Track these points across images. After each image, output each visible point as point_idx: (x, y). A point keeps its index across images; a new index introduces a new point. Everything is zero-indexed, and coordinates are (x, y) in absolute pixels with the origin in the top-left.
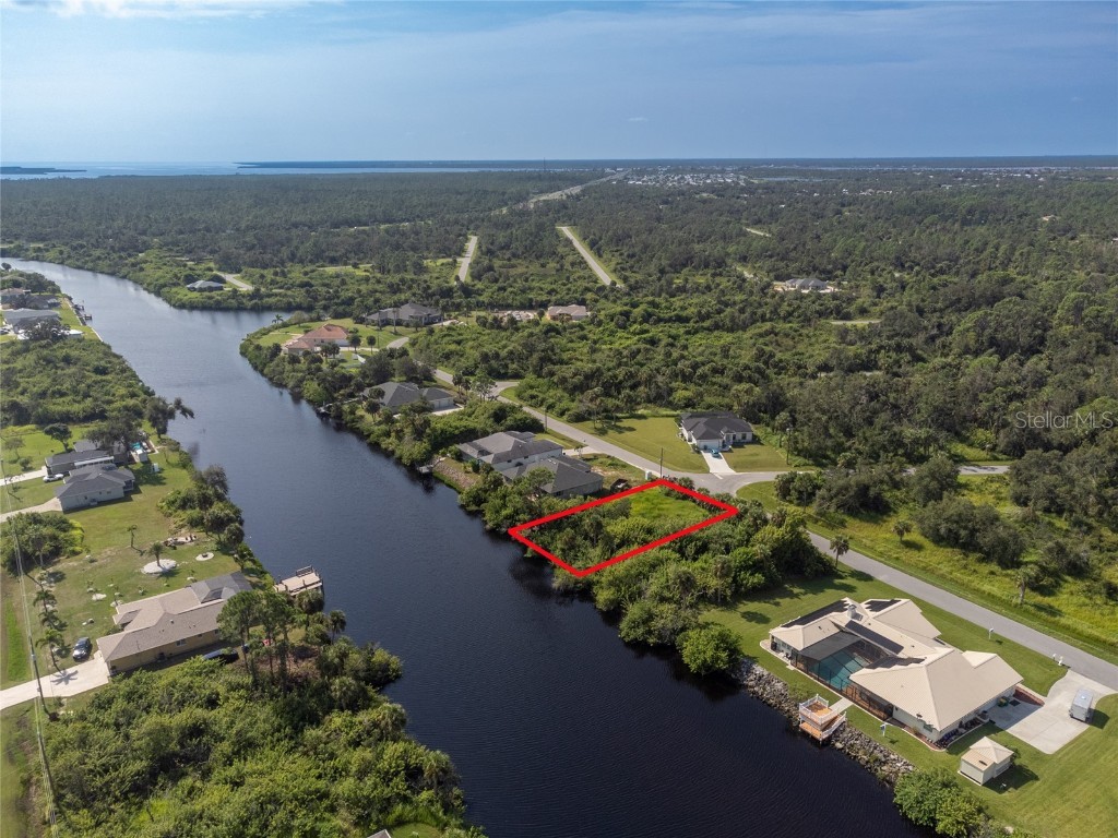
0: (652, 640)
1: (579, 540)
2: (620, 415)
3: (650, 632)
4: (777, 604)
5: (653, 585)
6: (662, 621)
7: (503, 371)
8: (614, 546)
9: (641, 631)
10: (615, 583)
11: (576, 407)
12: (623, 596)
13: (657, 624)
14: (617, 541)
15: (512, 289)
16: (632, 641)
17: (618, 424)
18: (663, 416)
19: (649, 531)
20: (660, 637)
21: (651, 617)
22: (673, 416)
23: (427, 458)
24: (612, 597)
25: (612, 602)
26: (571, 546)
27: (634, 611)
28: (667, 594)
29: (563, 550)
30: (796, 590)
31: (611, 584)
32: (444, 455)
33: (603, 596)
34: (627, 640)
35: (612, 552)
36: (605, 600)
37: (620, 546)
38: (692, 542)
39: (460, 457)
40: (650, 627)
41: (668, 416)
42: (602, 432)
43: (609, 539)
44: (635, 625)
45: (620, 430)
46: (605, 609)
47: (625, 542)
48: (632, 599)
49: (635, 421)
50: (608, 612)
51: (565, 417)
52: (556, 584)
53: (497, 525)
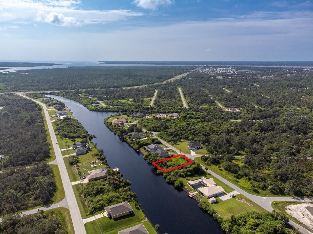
0: (170, 182)
1: (162, 165)
2: (177, 141)
5: (172, 173)
7: (156, 130)
9: (169, 180)
11: (168, 139)
12: (167, 175)
18: (186, 142)
19: (174, 164)
20: (172, 181)
21: (171, 178)
22: (188, 142)
23: (139, 149)
26: (161, 166)
27: (168, 177)
28: (174, 175)
29: (159, 167)
31: (166, 173)
32: (142, 148)
34: (167, 182)
35: (167, 168)
36: (165, 175)
37: (169, 167)
39: (144, 149)
42: (173, 145)
43: (167, 165)
45: (177, 144)
47: (170, 166)
48: (169, 175)
49: (180, 143)
50: (165, 177)
51: (166, 141)
52: (157, 172)
53: (149, 162)
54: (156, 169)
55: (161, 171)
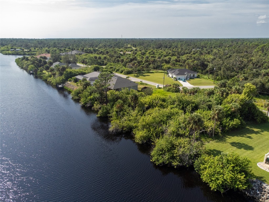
0: (175, 164)
1: (126, 106)
2: (143, 72)
3: (173, 158)
4: (250, 137)
5: (172, 127)
6: (182, 150)
7: (102, 63)
8: (145, 109)
9: (167, 156)
10: (147, 126)
11: (127, 69)
12: (152, 134)
13: (179, 152)
14: (146, 106)
15: (109, 50)
16: (161, 164)
17: (143, 74)
18: (160, 72)
19: (164, 100)
20: (181, 161)
21: (173, 147)
22: (164, 72)
23: (63, 82)
24: (145, 135)
25: (145, 138)
26: (121, 109)
27: (160, 143)
28: (181, 132)
29: (117, 112)
30: (256, 130)
31: (144, 127)
32: (70, 81)
33: (139, 135)
34: (157, 163)
35: (144, 112)
36: (141, 137)
37: (148, 108)
38: (189, 104)
39: (76, 81)
40: (173, 154)
41: (161, 72)
42: (137, 77)
43: (142, 105)
44: (162, 152)
45: (144, 76)
46: (140, 142)
47: (151, 106)
48: (158, 136)
49: (150, 74)
50: (143, 144)
51: (123, 73)
52: (112, 128)
53: (86, 103)
54: (105, 119)
55: (125, 124)
